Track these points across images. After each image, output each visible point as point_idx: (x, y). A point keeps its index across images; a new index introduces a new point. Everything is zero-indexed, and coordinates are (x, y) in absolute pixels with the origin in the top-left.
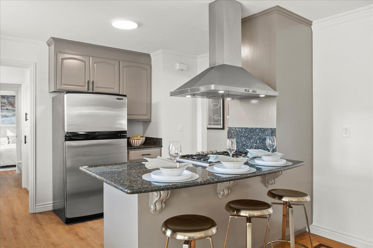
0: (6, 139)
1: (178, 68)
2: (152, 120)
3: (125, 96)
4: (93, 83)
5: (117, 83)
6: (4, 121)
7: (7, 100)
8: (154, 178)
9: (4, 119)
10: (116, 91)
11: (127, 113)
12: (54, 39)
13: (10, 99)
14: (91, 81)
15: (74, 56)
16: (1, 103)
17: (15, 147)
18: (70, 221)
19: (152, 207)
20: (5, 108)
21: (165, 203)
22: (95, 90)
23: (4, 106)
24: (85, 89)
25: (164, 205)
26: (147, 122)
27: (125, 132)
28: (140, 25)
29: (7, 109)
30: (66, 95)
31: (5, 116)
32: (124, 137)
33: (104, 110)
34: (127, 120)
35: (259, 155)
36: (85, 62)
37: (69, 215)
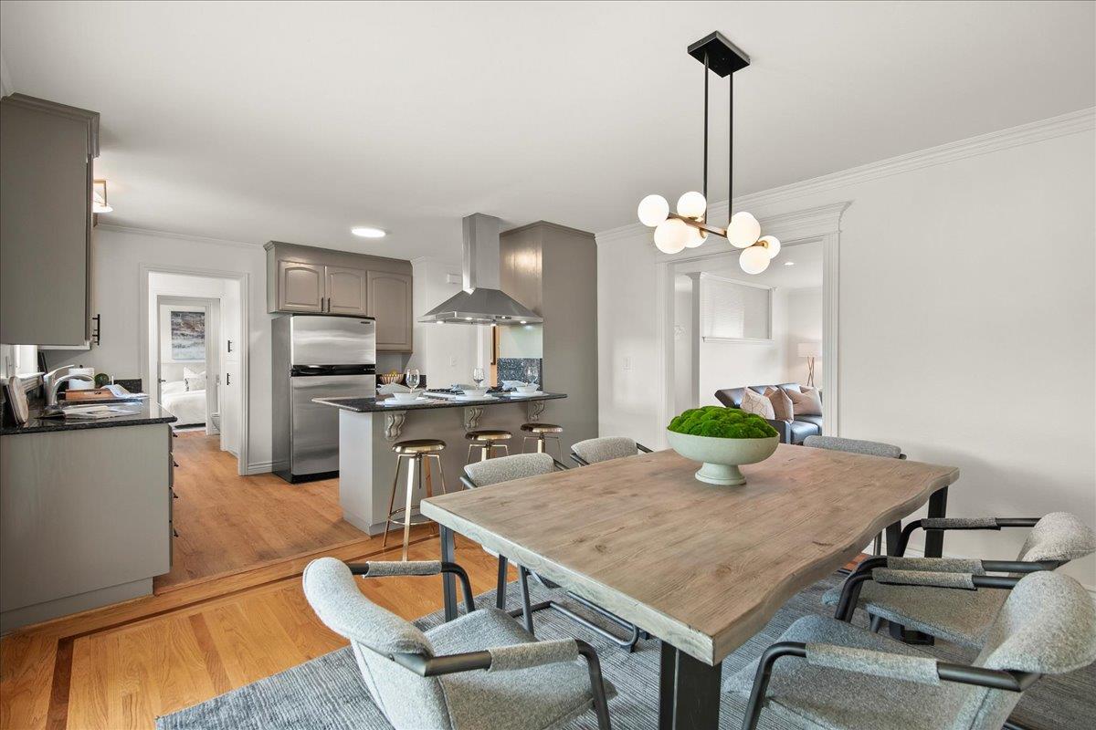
0: (184, 383)
1: (448, 281)
2: (414, 351)
3: (373, 319)
4: (329, 300)
5: (363, 301)
6: (177, 354)
7: (183, 320)
8: (388, 402)
9: (177, 350)
10: (361, 312)
11: (377, 340)
12: (274, 242)
13: (187, 318)
14: (327, 299)
15: (302, 266)
16: (172, 325)
17: (205, 395)
18: (298, 480)
19: (387, 433)
20: (178, 332)
21: (402, 427)
22: (332, 311)
23: (177, 330)
24: (318, 309)
25: (399, 432)
26: (407, 354)
27: (373, 366)
28: (387, 232)
29: (183, 334)
30: (292, 319)
31: (180, 346)
32: (372, 372)
33: (344, 336)
34: (377, 350)
35: (513, 387)
36: (317, 273)
37: (297, 471)
